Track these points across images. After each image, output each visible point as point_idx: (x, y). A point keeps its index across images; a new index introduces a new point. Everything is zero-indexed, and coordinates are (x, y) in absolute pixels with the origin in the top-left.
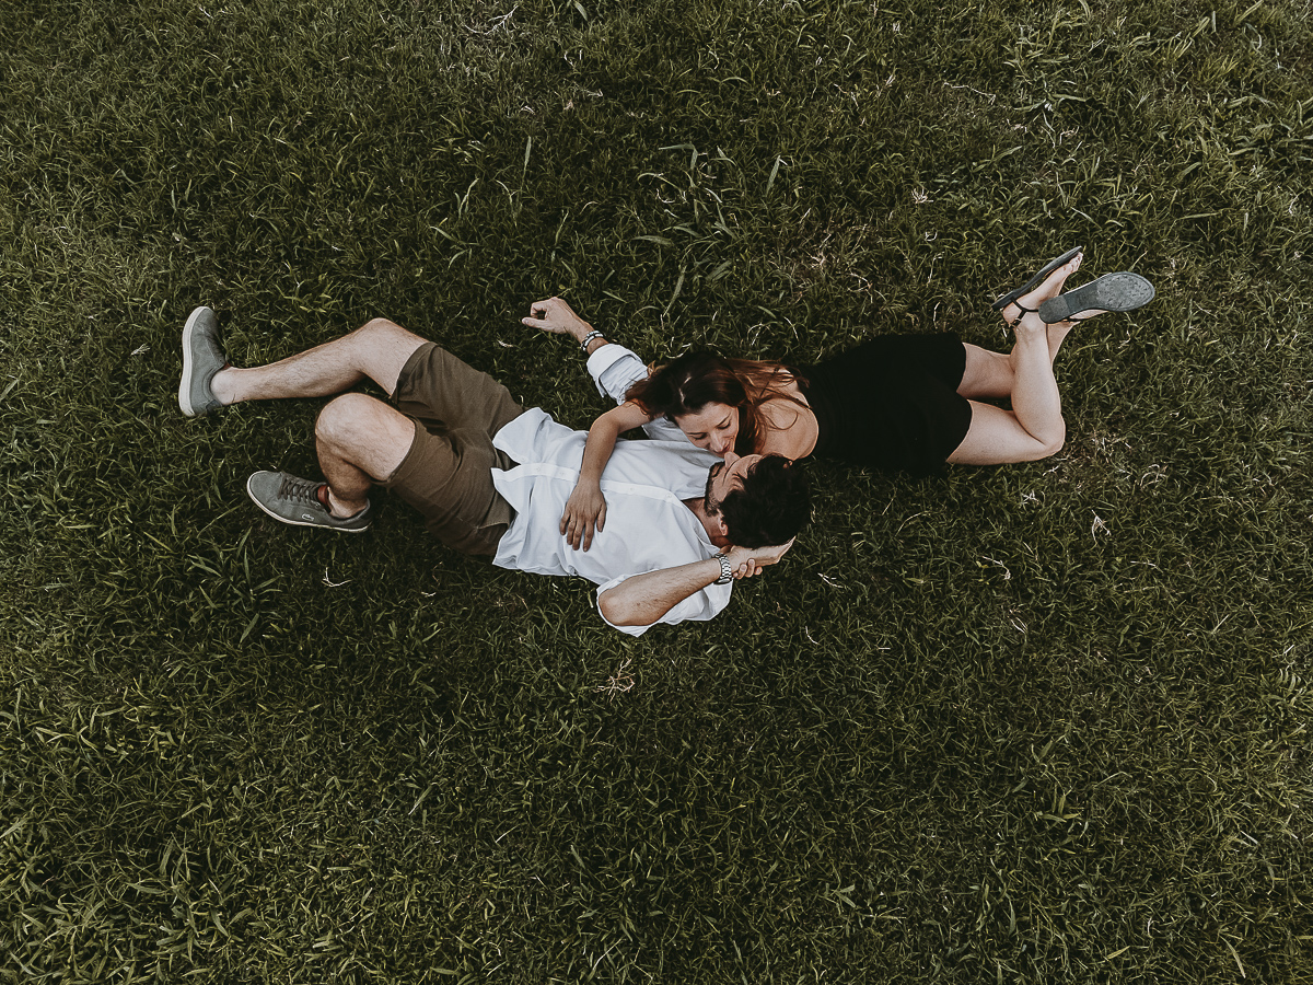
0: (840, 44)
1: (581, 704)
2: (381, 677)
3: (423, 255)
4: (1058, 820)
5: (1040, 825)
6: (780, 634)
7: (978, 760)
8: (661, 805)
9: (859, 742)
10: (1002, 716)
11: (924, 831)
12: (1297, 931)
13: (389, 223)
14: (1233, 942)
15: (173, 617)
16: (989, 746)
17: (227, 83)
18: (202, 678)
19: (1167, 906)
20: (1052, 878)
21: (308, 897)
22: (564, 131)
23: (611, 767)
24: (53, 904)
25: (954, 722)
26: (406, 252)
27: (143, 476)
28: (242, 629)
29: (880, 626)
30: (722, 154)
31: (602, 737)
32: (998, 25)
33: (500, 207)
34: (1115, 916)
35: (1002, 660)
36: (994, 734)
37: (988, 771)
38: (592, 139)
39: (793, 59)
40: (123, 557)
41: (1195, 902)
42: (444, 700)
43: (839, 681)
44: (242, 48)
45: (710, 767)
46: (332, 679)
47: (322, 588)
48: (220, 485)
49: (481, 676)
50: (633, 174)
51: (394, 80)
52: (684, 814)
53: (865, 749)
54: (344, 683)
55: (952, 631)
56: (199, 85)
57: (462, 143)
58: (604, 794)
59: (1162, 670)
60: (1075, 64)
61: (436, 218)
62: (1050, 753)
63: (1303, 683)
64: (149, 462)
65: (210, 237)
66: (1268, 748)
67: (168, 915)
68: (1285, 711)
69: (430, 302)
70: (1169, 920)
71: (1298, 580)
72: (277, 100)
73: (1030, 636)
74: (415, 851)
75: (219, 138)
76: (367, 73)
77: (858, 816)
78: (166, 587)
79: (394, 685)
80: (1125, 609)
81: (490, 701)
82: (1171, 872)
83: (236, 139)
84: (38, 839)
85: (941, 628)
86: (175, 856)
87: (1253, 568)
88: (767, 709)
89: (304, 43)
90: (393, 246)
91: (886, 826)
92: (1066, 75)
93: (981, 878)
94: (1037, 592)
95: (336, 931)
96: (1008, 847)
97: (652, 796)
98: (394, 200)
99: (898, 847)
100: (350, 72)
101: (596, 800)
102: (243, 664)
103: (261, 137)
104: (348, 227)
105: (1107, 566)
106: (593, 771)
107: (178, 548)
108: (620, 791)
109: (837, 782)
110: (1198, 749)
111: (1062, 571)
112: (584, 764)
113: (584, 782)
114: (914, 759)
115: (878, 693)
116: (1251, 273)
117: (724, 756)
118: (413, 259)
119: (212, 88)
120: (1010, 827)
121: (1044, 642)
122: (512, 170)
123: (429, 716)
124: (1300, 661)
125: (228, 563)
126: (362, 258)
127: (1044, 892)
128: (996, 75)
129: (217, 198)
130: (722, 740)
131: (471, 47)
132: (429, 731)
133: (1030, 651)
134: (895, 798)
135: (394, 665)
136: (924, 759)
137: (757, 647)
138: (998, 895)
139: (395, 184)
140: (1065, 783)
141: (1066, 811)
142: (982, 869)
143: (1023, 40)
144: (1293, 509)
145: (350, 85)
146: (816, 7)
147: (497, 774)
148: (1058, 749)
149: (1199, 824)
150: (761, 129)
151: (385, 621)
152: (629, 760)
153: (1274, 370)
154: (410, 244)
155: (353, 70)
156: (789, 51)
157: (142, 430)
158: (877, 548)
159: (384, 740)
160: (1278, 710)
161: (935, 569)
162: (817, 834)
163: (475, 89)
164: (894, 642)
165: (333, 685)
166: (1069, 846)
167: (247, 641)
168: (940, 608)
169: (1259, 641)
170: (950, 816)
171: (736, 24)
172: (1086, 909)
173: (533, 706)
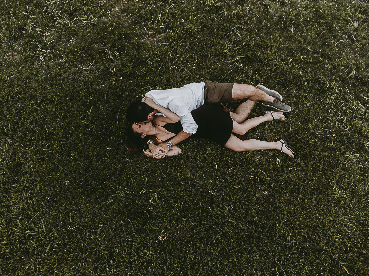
0: (182, 54)
1: (152, 246)
2: (91, 253)
3: (81, 130)
4: (290, 243)
5: (285, 246)
6: (203, 211)
7: (264, 232)
8: (181, 269)
9: (231, 236)
10: (267, 218)
11: (255, 257)
12: (359, 258)
13: (70, 123)
14: (344, 265)
15: (24, 251)
16: (266, 228)
17: (16, 95)
18: (36, 268)
19: (324, 260)
20: (292, 260)
22: (114, 89)
23: (164, 262)
25: (255, 223)
26: (76, 130)
27: (8, 211)
28: (46, 249)
29: (229, 202)
30: (157, 87)
31: (160, 254)
32: (219, 43)
33: (100, 112)
34: (312, 267)
35: (263, 203)
36: (267, 224)
37: (268, 235)
38: (122, 90)
39: (171, 60)
40: (5, 236)
41: (331, 257)
42: (112, 255)
43: (222, 220)
44: (19, 85)
45: (192, 254)
46: (77, 257)
47: (69, 231)
48: (33, 208)
49: (121, 245)
50: (135, 97)
51: (64, 85)
52: (188, 270)
53: (234, 237)
54: (80, 257)
55: (248, 199)
56: (8, 97)
57: (86, 98)
58: (164, 270)
59: (304, 195)
60: (240, 48)
61: (83, 119)
62: (282, 225)
63: (339, 190)
64: (9, 206)
65: (18, 138)
66: (336, 209)
68: (337, 198)
69: (86, 142)
70: (326, 264)
71: (330, 163)
72: (32, 97)
73: (269, 195)
75: (16, 110)
76: (56, 85)
77: (236, 257)
78: (20, 242)
79: (96, 254)
80: (291, 181)
81: (125, 252)
82: (323, 250)
83: (21, 109)
85: (245, 198)
87: (319, 163)
88: (204, 233)
89: (37, 80)
90: (72, 129)
91: (245, 258)
92: (239, 51)
93: (274, 266)
94: (267, 182)
96: (279, 255)
97: (178, 267)
98: (70, 117)
99: (249, 263)
100: (51, 85)
101: (162, 273)
102: (48, 260)
103: (29, 107)
104: (58, 127)
105: (283, 171)
106: (159, 265)
107: (22, 230)
108: (168, 268)
109: (228, 249)
110: (320, 214)
111: (272, 175)
112: (156, 263)
113: (158, 268)
114: (247, 237)
115: (233, 221)
116: (296, 90)
117: (195, 250)
118: (78, 131)
119: (12, 97)
120: (278, 249)
121: (273, 195)
122: (102, 102)
123: (108, 261)
124: (337, 184)
125: (39, 231)
126: (64, 134)
127: (291, 265)
128: (222, 55)
129: (18, 127)
130: (194, 245)
131: (84, 73)
132: (109, 265)
133: (270, 199)
134: (245, 249)
135: (95, 248)
136: (250, 236)
137: (197, 216)
138: (280, 270)
139: (69, 112)
140: (289, 233)
141: (291, 241)
142: (274, 263)
143: (226, 45)
144: (324, 146)
145: (52, 89)
146: (173, 46)
147: (131, 273)
148: (284, 224)
149: (325, 235)
150: (166, 79)
151: (89, 236)
152: (169, 258)
153: (309, 112)
154: (77, 128)
155: (52, 85)
156: (169, 58)
157: (5, 197)
158: (223, 181)
159: (96, 272)
160: (336, 199)
161: (239, 183)
162: (226, 265)
163: (87, 83)
164: (234, 205)
165: (77, 259)
166: (294, 250)
167: (48, 253)
168: (243, 193)
169: (326, 182)
170: (261, 250)
171: (154, 54)
172: (304, 267)
173: (138, 249)
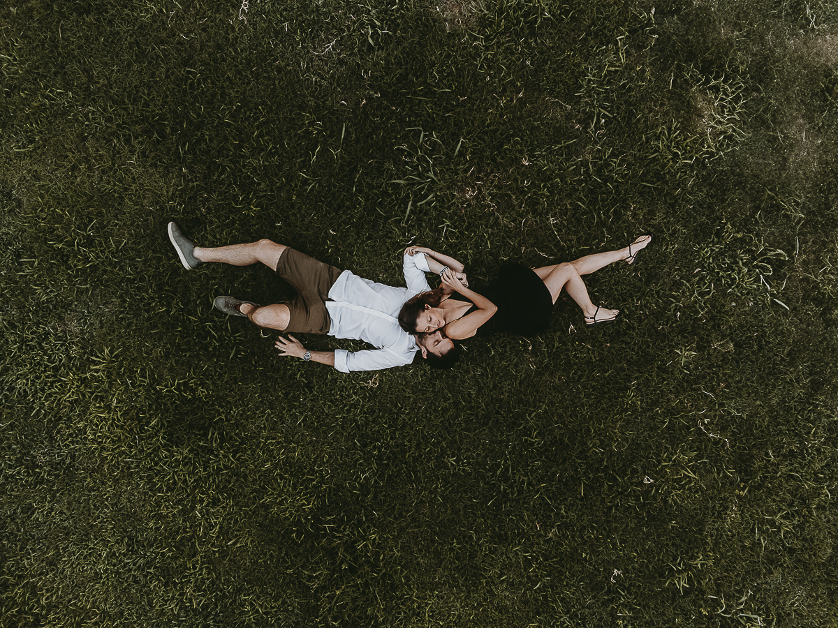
0: (500, 71)
3: (296, 186)
4: (532, 440)
5: (526, 441)
7: (507, 417)
15: (202, 347)
18: (216, 371)
20: (527, 459)
21: (261, 449)
22: (361, 118)
23: (371, 412)
24: (172, 447)
25: (500, 403)
28: (230, 354)
30: (435, 135)
35: (523, 380)
37: (510, 421)
38: (374, 123)
45: (408, 414)
47: (261, 337)
51: (279, 83)
52: (397, 430)
53: (465, 411)
54: (270, 375)
56: (185, 84)
57: (312, 122)
58: (368, 421)
62: (534, 416)
65: (199, 172)
67: (212, 453)
69: (300, 209)
72: (223, 93)
73: (536, 371)
74: (299, 436)
77: (460, 434)
83: (206, 117)
84: (163, 425)
86: (213, 434)
88: (430, 395)
93: (502, 457)
95: (271, 461)
101: (365, 423)
104: (260, 167)
105: (572, 345)
108: (374, 420)
109: (454, 422)
112: (361, 410)
113: (361, 417)
114: (483, 416)
117: (414, 409)
120: (515, 441)
121: (540, 374)
122: (336, 141)
123: (303, 389)
124: (637, 387)
127: (523, 463)
129: (200, 150)
130: (413, 404)
131: (316, 63)
133: (534, 377)
134: (474, 429)
136: (487, 416)
138: (506, 463)
139: (281, 145)
142: (503, 454)
143: (588, 76)
145: (258, 85)
147: (329, 412)
148: (538, 415)
149: (583, 444)
150: (455, 121)
154: (290, 179)
159: (287, 397)
160: (624, 404)
162: (445, 439)
165: (266, 376)
167: (232, 358)
